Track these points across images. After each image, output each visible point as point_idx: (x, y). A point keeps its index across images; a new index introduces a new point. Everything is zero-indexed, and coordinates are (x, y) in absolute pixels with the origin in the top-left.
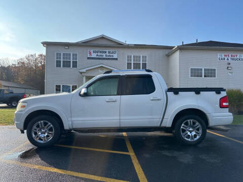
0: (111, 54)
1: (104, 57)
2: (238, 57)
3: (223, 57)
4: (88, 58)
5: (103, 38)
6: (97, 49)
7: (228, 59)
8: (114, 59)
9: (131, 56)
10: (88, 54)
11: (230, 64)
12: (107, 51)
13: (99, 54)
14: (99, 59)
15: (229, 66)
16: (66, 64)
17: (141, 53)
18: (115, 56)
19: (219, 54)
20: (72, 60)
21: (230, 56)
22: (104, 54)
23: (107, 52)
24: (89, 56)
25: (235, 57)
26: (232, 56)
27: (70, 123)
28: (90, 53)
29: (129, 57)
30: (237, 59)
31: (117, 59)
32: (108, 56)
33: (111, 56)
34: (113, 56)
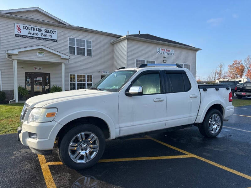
0: (48, 34)
1: (40, 36)
2: (171, 52)
3: (161, 51)
4: (16, 35)
5: (37, 11)
6: (29, 25)
7: (164, 53)
8: (52, 40)
9: (74, 40)
10: (16, 30)
11: (165, 57)
12: (43, 29)
13: (32, 32)
14: (33, 38)
15: (165, 59)
17: (86, 37)
18: (54, 37)
19: (157, 48)
21: (165, 50)
22: (40, 33)
23: (44, 31)
24: (17, 33)
25: (169, 52)
26: (166, 50)
27: (118, 130)
28: (19, 29)
29: (72, 40)
30: (170, 54)
31: (57, 41)
32: (45, 36)
33: (48, 36)
34: (51, 36)
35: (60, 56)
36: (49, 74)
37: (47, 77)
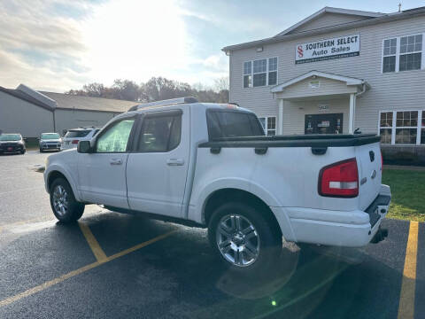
0: (343, 46)
1: (329, 54)
4: (297, 62)
5: (327, 14)
6: (314, 41)
8: (350, 55)
9: (394, 42)
10: (298, 54)
12: (336, 40)
13: (318, 50)
14: (319, 59)
16: (259, 81)
18: (354, 47)
20: (267, 72)
22: (329, 49)
23: (336, 43)
24: (298, 59)
28: (301, 52)
29: (390, 44)
31: (358, 53)
32: (338, 50)
33: (344, 49)
34: (348, 48)
35: (345, 82)
36: (342, 114)
37: (339, 121)
